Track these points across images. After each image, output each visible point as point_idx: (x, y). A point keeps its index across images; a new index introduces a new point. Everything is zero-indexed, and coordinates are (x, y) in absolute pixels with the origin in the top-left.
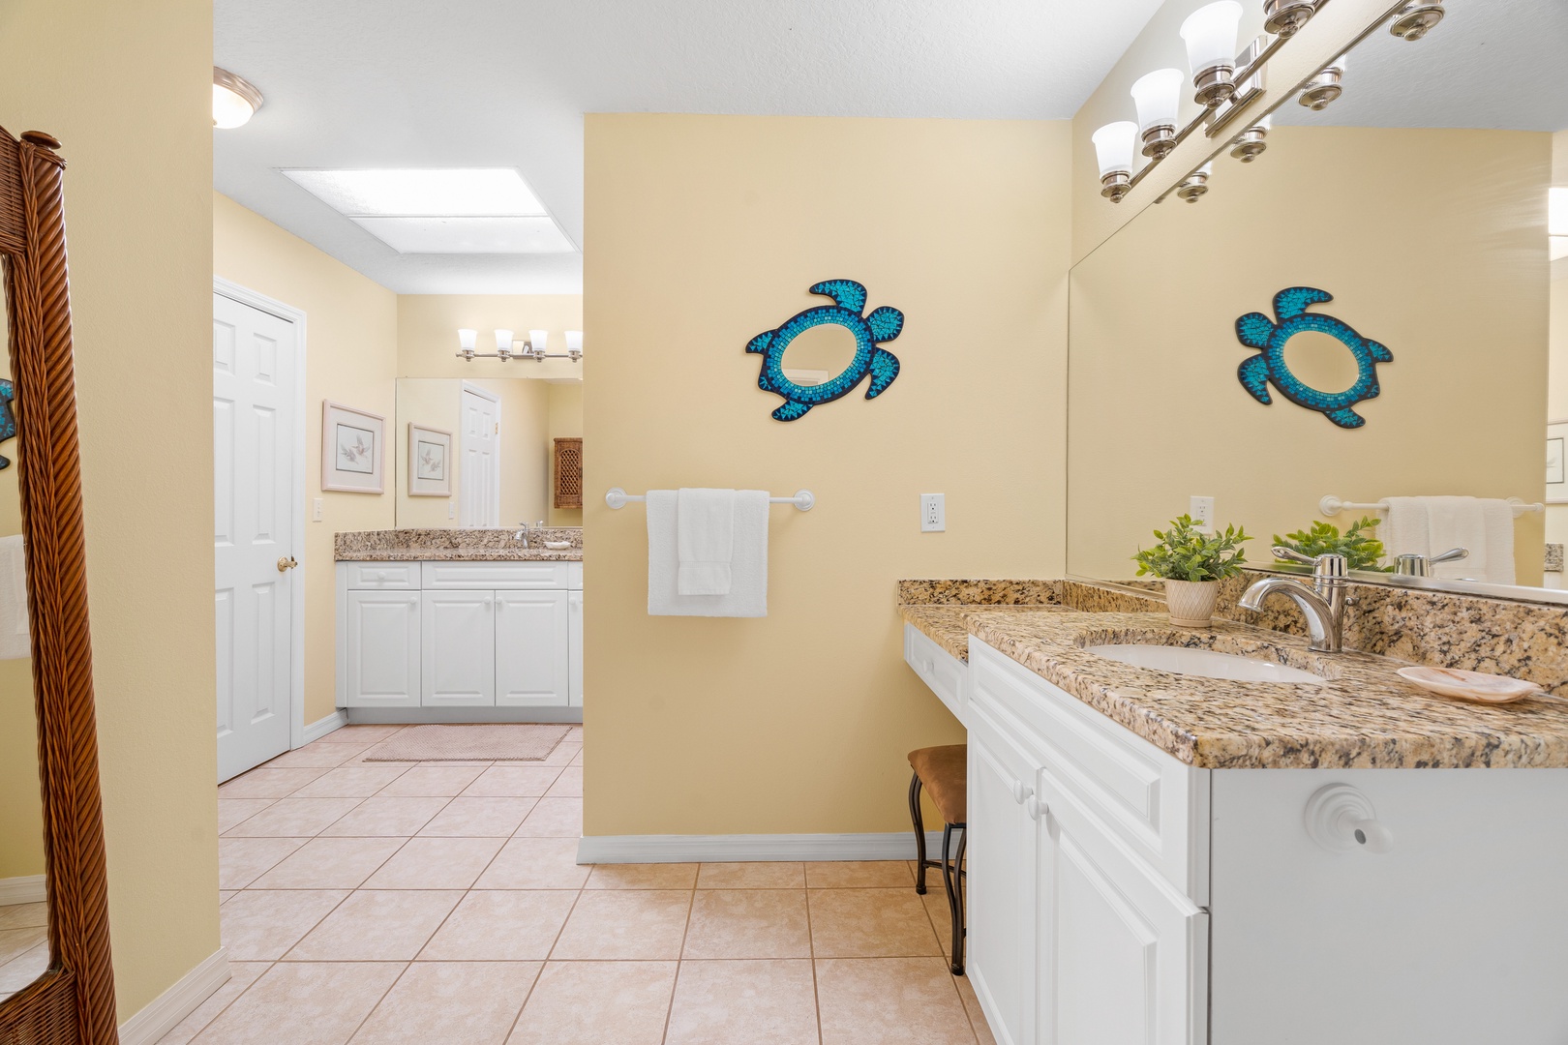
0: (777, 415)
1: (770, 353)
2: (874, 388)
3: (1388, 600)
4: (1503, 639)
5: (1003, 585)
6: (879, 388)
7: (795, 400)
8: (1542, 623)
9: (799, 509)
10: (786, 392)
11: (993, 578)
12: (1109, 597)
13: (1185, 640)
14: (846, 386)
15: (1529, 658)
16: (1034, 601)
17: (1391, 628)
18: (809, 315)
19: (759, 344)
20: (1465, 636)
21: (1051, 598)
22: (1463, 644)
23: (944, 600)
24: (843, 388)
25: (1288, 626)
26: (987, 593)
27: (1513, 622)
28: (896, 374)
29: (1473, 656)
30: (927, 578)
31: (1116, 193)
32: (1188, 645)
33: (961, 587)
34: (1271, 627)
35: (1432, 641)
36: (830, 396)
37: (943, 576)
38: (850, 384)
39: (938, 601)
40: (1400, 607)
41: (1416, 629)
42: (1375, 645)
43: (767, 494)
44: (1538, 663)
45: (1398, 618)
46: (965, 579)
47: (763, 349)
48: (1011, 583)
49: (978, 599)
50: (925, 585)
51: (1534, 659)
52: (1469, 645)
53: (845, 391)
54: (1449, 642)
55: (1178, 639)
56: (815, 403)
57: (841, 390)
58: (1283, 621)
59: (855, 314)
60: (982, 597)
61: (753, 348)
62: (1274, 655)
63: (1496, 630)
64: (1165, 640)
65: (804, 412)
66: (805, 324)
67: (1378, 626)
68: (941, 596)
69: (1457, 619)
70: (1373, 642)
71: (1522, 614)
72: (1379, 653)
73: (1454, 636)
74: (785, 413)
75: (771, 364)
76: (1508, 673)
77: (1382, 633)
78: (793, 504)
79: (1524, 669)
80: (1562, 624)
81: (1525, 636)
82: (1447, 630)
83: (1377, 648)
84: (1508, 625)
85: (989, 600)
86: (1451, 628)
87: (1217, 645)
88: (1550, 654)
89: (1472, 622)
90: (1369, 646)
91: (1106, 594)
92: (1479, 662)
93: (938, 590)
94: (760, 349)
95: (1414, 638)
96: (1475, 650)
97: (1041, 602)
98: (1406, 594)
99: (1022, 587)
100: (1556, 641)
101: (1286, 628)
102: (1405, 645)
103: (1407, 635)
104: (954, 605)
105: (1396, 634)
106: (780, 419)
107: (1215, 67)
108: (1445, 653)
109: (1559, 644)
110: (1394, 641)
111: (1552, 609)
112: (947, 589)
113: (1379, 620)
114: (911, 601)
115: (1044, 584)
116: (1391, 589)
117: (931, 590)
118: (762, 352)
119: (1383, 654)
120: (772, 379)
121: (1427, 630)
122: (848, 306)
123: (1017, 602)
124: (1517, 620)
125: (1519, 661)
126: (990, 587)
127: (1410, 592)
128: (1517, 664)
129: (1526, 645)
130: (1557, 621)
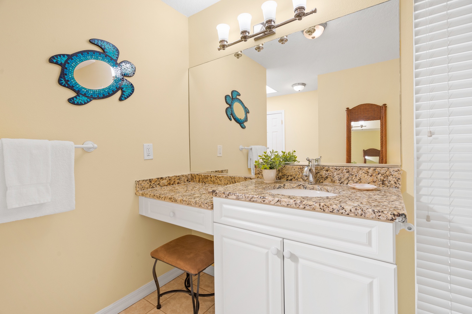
0: (71, 101)
1: (66, 66)
2: (123, 96)
3: (324, 169)
4: (354, 175)
5: (174, 178)
6: (126, 97)
7: (82, 95)
8: (364, 171)
9: (86, 151)
10: (77, 90)
11: (171, 176)
12: (216, 177)
13: (277, 187)
14: (110, 93)
15: (361, 179)
16: (183, 182)
17: (325, 176)
18: (90, 53)
19: (59, 60)
20: (345, 176)
21: (188, 180)
22: (344, 178)
23: (155, 186)
24: (109, 93)
25: (292, 179)
26: (169, 181)
27: (357, 171)
28: (133, 92)
29: (347, 180)
30: (148, 178)
31: (223, 47)
32: (278, 188)
33: (160, 180)
34: (286, 180)
35: (336, 178)
36: (102, 96)
37: (154, 177)
38: (112, 92)
39: (153, 187)
40: (327, 171)
41: (332, 176)
42: (320, 181)
43: (72, 143)
44: (363, 180)
45: (327, 173)
46: (161, 177)
47: (62, 63)
48: (176, 176)
49: (166, 184)
50: (147, 181)
51: (362, 179)
52: (346, 178)
53: (109, 95)
54: (341, 178)
55: (276, 187)
56: (95, 99)
57: (107, 94)
58: (290, 178)
59: (114, 60)
60: (168, 183)
61: (55, 61)
62: (302, 187)
63: (352, 174)
64: (273, 188)
65: (88, 102)
66: (88, 57)
67: (321, 176)
68: (153, 185)
69: (343, 172)
70: (320, 180)
71: (359, 170)
72: (321, 183)
73: (342, 176)
74: (76, 101)
75: (67, 73)
76: (356, 183)
77: (322, 178)
78: (83, 149)
79: (360, 181)
80: (368, 171)
81: (359, 174)
82: (340, 175)
83: (321, 181)
84: (356, 172)
85: (169, 184)
86: (341, 175)
87: (286, 187)
88: (366, 177)
89: (347, 172)
90: (318, 181)
91: (214, 177)
92: (349, 181)
93: (153, 183)
94: (59, 63)
95: (331, 178)
96: (348, 179)
97: (185, 182)
98: (329, 167)
99: (179, 178)
100: (367, 175)
101: (291, 180)
102: (329, 180)
103: (329, 177)
104: (158, 188)
105: (326, 177)
106: (73, 103)
107: (272, 20)
108: (340, 180)
109: (368, 175)
110: (326, 179)
111: (366, 168)
112: (156, 182)
113: (321, 174)
114: (143, 188)
115: (186, 176)
116: (325, 167)
117: (150, 183)
118: (61, 65)
119: (323, 183)
120: (68, 81)
121: (335, 176)
122: (110, 55)
123: (178, 183)
124: (358, 171)
125: (358, 180)
126: (170, 179)
127: (330, 167)
128: (358, 181)
129: (360, 176)
130: (367, 170)
